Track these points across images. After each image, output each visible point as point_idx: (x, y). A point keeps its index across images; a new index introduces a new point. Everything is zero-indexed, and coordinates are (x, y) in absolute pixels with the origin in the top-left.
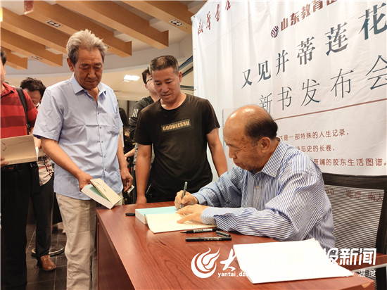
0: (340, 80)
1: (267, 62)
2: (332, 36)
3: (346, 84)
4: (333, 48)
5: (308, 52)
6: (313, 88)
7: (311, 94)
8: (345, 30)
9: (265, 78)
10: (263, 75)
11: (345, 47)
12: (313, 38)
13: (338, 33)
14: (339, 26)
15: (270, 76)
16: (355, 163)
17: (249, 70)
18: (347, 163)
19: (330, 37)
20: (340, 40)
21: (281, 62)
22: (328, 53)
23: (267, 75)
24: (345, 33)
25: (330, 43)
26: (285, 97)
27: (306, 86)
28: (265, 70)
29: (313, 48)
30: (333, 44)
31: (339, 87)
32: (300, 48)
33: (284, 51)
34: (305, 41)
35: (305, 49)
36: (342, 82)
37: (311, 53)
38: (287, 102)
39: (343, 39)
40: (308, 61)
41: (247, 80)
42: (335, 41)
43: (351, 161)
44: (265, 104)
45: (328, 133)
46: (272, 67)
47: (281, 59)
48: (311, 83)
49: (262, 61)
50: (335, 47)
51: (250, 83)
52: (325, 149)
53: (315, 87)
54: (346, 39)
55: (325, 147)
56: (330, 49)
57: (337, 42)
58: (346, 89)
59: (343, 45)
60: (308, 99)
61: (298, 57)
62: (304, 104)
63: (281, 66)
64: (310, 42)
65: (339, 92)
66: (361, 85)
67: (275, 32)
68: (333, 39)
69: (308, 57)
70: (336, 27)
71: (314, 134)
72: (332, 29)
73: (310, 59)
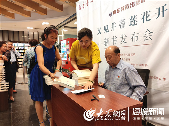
0: (134, 36)
1: (107, 26)
2: (132, 19)
3: (136, 38)
4: (132, 24)
5: (123, 24)
6: (124, 38)
7: (123, 40)
8: (136, 18)
9: (107, 32)
10: (106, 30)
11: (136, 24)
12: (125, 19)
13: (134, 19)
14: (134, 16)
15: (108, 31)
16: (138, 65)
17: (100, 28)
18: (136, 65)
19: (131, 20)
20: (135, 21)
21: (113, 26)
22: (130, 26)
23: (107, 31)
24: (136, 19)
25: (131, 22)
26: (114, 40)
27: (122, 37)
28: (107, 29)
29: (125, 23)
30: (132, 22)
31: (134, 38)
32: (120, 22)
33: (114, 22)
34: (122, 20)
35: (122, 23)
36: (134, 37)
37: (124, 25)
38: (115, 42)
39: (136, 21)
40: (123, 27)
41: (99, 32)
42: (133, 21)
43: (137, 64)
44: (107, 42)
45: (129, 54)
46: (109, 28)
47: (113, 25)
48: (124, 36)
49: (106, 25)
50: (133, 24)
51: (101, 33)
52: (128, 60)
53: (125, 37)
54: (137, 21)
55: (128, 59)
56: (131, 24)
57: (134, 22)
58: (136, 39)
59: (136, 23)
60: (123, 42)
61: (119, 25)
62: (121, 43)
63: (113, 28)
64: (124, 20)
65: (134, 40)
66: (141, 38)
67: (111, 15)
68: (132, 21)
69: (123, 26)
70: (133, 16)
71: (124, 54)
72: (132, 17)
73: (124, 27)
